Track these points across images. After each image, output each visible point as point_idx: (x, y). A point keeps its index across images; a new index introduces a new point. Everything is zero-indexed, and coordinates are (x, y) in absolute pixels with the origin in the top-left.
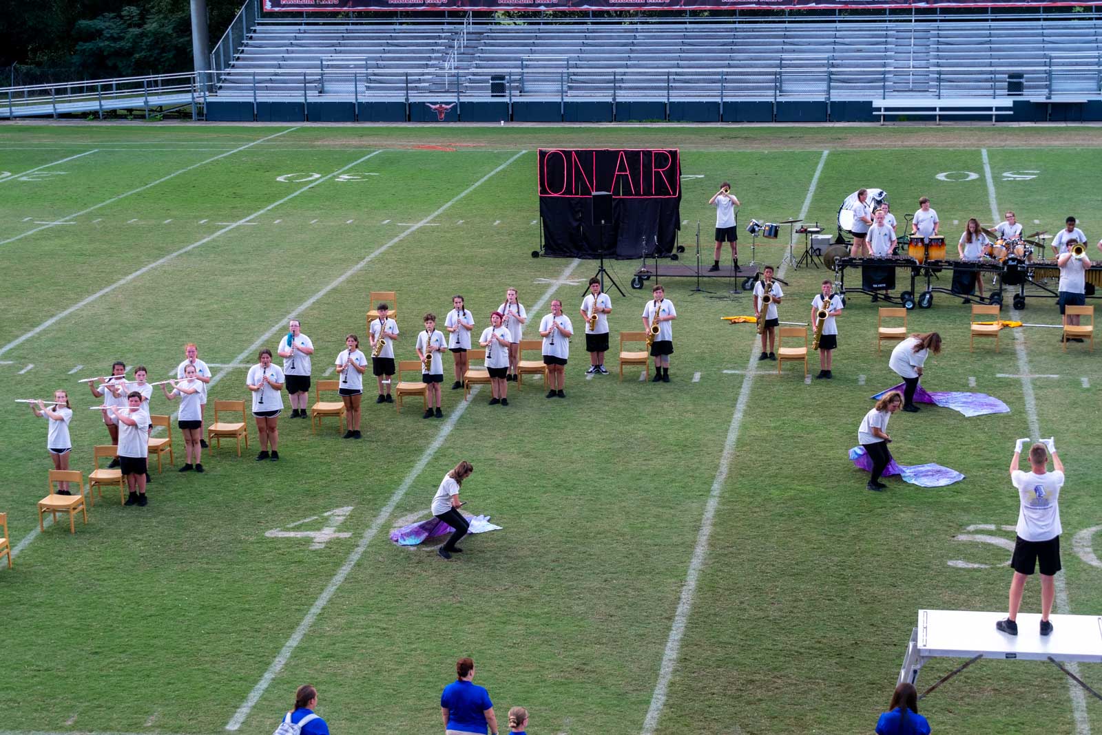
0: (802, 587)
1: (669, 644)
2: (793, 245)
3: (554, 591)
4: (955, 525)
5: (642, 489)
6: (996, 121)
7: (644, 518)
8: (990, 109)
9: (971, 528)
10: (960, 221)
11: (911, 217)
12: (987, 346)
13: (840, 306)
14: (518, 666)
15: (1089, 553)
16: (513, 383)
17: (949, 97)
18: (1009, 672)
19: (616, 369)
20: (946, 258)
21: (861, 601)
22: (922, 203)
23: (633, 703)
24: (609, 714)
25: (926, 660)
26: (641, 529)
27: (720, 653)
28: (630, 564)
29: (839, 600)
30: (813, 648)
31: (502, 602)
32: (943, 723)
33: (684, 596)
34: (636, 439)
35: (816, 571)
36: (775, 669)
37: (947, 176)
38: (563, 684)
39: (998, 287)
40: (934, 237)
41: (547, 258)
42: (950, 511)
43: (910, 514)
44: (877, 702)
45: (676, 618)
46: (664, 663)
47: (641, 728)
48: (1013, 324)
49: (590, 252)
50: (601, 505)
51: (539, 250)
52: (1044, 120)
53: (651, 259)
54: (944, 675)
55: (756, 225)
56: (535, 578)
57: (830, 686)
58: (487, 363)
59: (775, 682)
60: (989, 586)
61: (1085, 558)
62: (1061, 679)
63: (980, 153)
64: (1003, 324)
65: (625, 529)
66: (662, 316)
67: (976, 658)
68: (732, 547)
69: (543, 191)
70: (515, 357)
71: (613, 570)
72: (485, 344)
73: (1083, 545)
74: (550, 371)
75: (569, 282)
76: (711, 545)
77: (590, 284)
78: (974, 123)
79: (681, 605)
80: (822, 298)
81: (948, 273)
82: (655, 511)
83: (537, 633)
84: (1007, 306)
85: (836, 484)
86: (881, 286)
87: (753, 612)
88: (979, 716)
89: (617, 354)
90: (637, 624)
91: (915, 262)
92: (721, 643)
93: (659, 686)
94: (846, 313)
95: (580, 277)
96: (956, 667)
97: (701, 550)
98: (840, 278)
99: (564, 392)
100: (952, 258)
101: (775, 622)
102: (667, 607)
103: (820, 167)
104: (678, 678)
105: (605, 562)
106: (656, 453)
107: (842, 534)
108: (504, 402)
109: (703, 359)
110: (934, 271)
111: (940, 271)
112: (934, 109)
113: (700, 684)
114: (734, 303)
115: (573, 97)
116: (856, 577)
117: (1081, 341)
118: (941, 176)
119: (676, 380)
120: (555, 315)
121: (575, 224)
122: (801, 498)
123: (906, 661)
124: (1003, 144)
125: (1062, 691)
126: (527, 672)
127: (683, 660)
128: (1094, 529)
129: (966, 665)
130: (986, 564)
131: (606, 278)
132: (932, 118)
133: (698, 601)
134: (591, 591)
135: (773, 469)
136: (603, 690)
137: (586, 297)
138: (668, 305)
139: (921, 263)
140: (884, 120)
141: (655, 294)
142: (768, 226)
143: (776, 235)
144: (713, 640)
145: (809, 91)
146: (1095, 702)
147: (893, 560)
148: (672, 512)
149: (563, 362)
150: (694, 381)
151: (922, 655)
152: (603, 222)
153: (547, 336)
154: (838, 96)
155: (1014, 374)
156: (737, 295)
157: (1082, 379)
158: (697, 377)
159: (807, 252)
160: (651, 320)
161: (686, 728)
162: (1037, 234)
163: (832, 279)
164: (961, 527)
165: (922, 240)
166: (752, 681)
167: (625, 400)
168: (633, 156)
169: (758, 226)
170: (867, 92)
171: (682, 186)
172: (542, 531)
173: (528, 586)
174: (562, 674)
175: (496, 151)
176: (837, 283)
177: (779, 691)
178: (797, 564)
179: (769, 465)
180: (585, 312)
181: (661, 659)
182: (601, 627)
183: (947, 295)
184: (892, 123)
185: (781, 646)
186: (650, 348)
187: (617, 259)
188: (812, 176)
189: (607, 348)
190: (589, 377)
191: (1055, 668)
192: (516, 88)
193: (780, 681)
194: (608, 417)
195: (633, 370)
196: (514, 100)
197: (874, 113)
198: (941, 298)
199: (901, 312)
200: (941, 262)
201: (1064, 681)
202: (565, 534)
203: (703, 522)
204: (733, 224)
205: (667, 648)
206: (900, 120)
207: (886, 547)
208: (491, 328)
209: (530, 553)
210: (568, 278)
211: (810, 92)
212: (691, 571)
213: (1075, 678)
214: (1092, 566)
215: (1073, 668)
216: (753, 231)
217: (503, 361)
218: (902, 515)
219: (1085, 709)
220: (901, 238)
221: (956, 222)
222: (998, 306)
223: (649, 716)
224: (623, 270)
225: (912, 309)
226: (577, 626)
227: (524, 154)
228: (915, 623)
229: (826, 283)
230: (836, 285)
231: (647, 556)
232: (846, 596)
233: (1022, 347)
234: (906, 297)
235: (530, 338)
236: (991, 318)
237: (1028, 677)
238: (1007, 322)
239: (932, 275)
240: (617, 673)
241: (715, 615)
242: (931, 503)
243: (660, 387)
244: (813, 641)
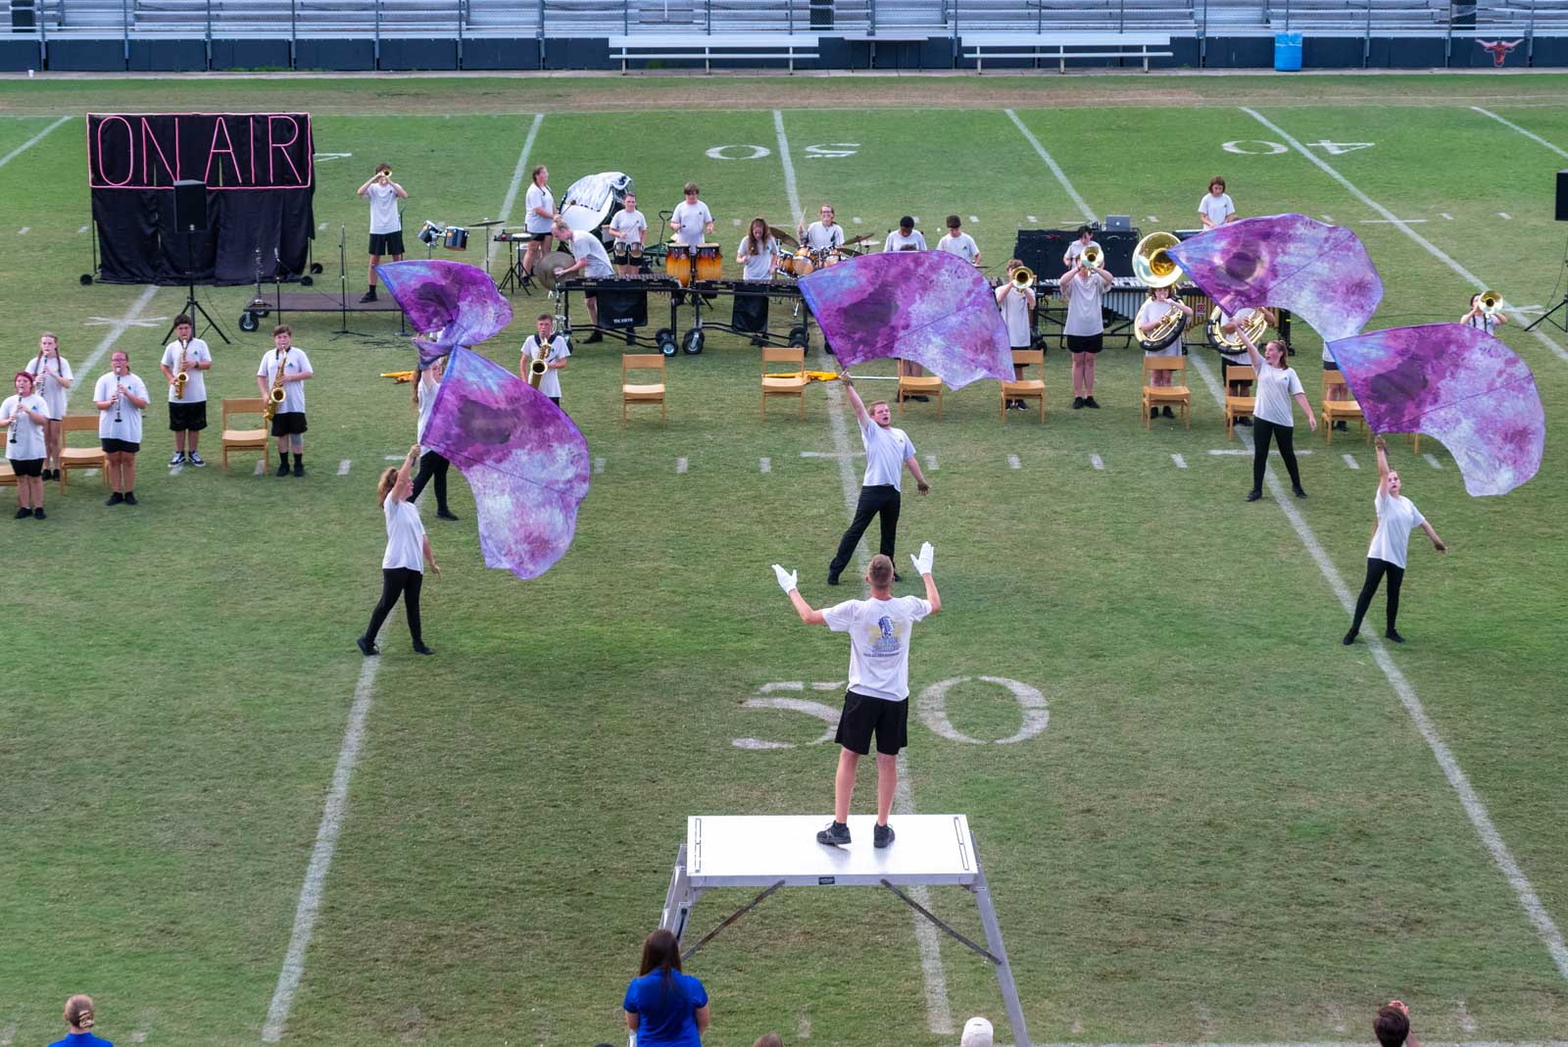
0: (512, 788)
1: (307, 886)
2: (491, 261)
3: (123, 810)
4: (741, 684)
5: (261, 644)
6: (794, 69)
7: (264, 689)
8: (785, 50)
9: (768, 687)
10: (744, 220)
11: (669, 215)
12: (787, 410)
13: (565, 352)
14: (68, 930)
15: (942, 719)
16: (52, 484)
17: (723, 31)
18: (826, 905)
19: (218, 458)
20: (724, 277)
21: (603, 806)
22: (688, 192)
23: (251, 980)
24: (214, 999)
25: (700, 893)
26: (261, 707)
27: (388, 896)
28: (243, 764)
29: (568, 806)
30: (529, 882)
31: (40, 831)
32: (729, 987)
33: (329, 808)
34: (250, 567)
35: (533, 763)
36: (472, 917)
37: (722, 153)
38: (139, 956)
39: (801, 320)
40: (702, 243)
41: (105, 286)
42: (735, 663)
43: (675, 670)
44: (629, 961)
45: (318, 845)
46: (299, 915)
47: (264, 1020)
48: (824, 375)
49: (173, 274)
50: (197, 671)
51: (91, 273)
52: (866, 67)
53: (270, 285)
54: (728, 914)
55: (433, 229)
56: (91, 791)
57: (557, 940)
58: (11, 452)
59: (472, 937)
60: (795, 776)
61: (933, 729)
62: (903, 911)
63: (770, 116)
64: (809, 376)
65: (235, 709)
66: (288, 373)
67: (775, 887)
68: (403, 730)
69: (97, 179)
70: (56, 443)
71: (215, 773)
72: (7, 421)
73: (932, 708)
74: (113, 464)
75: (141, 323)
76: (369, 729)
77: (176, 325)
78: (761, 71)
79: (325, 823)
80: (538, 341)
81: (726, 301)
82: (280, 677)
83: (97, 878)
84: (816, 349)
85: (561, 627)
86: (625, 320)
87: (436, 830)
88: (783, 974)
89: (218, 435)
90: (256, 857)
91: (677, 284)
92: (388, 880)
93: (292, 952)
94: (572, 364)
95: (156, 314)
96: (748, 900)
97: (354, 737)
98: (563, 309)
99: (135, 495)
100: (732, 278)
101: (471, 844)
102: (303, 828)
103: (531, 138)
104: (321, 939)
105: (203, 760)
106: (281, 588)
107: (572, 705)
108: (40, 514)
109: (354, 439)
110: (706, 296)
111: (714, 296)
112: (702, 50)
113: (356, 946)
114: (401, 352)
115: (142, 32)
116: (595, 769)
117: (926, 400)
118: (714, 153)
119: (312, 472)
120: (120, 375)
121: (150, 231)
122: (508, 651)
123: (671, 894)
124: (806, 102)
125: (905, 929)
126: (82, 940)
127: (329, 909)
128: (948, 683)
129: (760, 898)
130: (790, 742)
131: (199, 316)
132: (700, 64)
133: (351, 816)
134: (182, 807)
135: (464, 608)
136: (203, 963)
137: (168, 348)
138: (297, 356)
139: (685, 285)
140: (627, 67)
141: (277, 340)
142: (452, 231)
143: (463, 245)
144: (375, 877)
145: (511, 23)
146: (953, 944)
147: (651, 742)
148: (310, 679)
149: (133, 448)
150: (340, 473)
151: (693, 885)
152: (192, 227)
153: (107, 408)
154: (557, 30)
155: (828, 452)
156: (405, 338)
157: (928, 457)
158: (345, 466)
159: (512, 270)
160: (272, 379)
161: (334, 1016)
162: (858, 239)
163: (551, 312)
164: (752, 687)
165: (686, 250)
166: (437, 938)
167: (231, 506)
168: (238, 124)
169: (437, 231)
170: (601, 25)
171: (315, 169)
172: (101, 716)
173: (81, 804)
174: (138, 940)
175: (21, 118)
176: (558, 317)
177: (478, 951)
178: (503, 753)
179: (459, 601)
180: (168, 368)
181: (294, 910)
182: (199, 864)
183: (725, 334)
184: (639, 71)
185: (480, 881)
186: (270, 423)
187: (216, 285)
188: (518, 154)
189: (203, 425)
190: (175, 471)
191: (894, 897)
192: (53, 18)
193: (479, 935)
194: (205, 534)
195: (244, 458)
196: (50, 36)
197: (612, 56)
198: (717, 338)
199: (657, 360)
200: (715, 282)
201: (907, 915)
202: (140, 719)
203: (357, 692)
204: (396, 227)
205: (302, 893)
206: (651, 67)
207: (639, 722)
208: (16, 397)
209: (83, 751)
210: (138, 317)
211: (514, 24)
212: (339, 771)
213: (921, 910)
214: (945, 740)
215: (919, 895)
216: (428, 238)
217: (37, 449)
218: (663, 671)
219: (937, 955)
220: (654, 247)
221: (737, 222)
222: (802, 349)
223: (276, 999)
224: (226, 303)
225: (673, 355)
226: (160, 863)
227: (67, 122)
228: (682, 837)
229: (544, 317)
230: (558, 321)
231: (269, 749)
232: (580, 800)
233: (839, 411)
234: (664, 337)
235: (81, 412)
236: (792, 367)
237: (855, 910)
238: (816, 374)
239: (702, 304)
240: (225, 934)
241: (378, 836)
242: (706, 652)
243: (289, 485)
244: (530, 870)
